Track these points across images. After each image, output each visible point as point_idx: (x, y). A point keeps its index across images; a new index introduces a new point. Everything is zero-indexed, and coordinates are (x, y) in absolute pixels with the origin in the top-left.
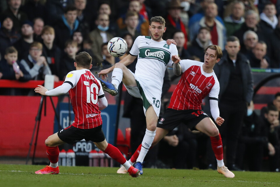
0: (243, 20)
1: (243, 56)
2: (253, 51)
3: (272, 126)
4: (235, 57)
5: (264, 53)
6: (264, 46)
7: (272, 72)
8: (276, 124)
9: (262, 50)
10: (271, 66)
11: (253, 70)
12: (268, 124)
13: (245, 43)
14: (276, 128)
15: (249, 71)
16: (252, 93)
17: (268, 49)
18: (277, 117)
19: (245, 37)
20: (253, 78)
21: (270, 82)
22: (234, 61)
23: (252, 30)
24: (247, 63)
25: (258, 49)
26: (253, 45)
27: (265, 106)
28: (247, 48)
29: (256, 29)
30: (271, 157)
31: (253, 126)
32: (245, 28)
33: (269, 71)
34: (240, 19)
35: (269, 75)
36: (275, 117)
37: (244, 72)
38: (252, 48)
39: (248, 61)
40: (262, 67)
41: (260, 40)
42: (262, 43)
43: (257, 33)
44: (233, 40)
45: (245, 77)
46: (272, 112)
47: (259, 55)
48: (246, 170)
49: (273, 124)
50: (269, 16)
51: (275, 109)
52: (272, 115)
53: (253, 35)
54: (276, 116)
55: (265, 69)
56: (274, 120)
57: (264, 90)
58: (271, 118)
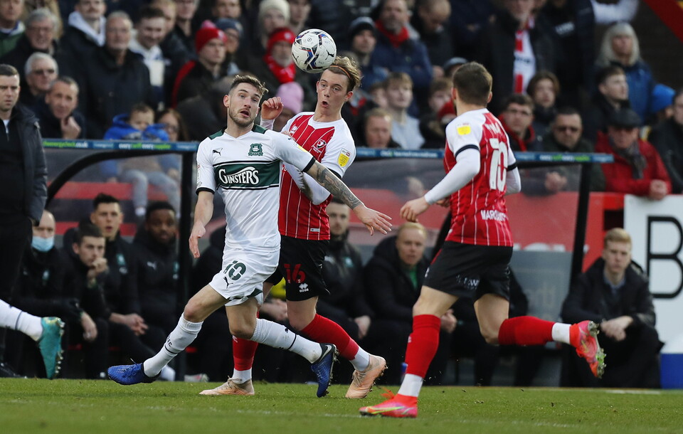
0: (21, 28)
1: (26, 111)
2: (47, 101)
3: (91, 273)
4: (9, 113)
5: (73, 104)
6: (73, 88)
7: (91, 147)
8: (99, 266)
9: (69, 98)
12: (83, 268)
13: (29, 82)
14: (100, 277)
15: (39, 147)
16: (45, 198)
18: (103, 251)
19: (29, 67)
20: (46, 162)
21: (84, 171)
22: (6, 122)
24: (35, 127)
25: (60, 96)
26: (47, 87)
27: (75, 225)
28: (35, 93)
29: (51, 50)
30: (88, 344)
31: (46, 274)
33: (85, 145)
34: (16, 27)
35: (84, 156)
36: (96, 251)
39: (37, 124)
42: (69, 83)
43: (55, 57)
45: (30, 160)
46: (90, 240)
47: (61, 109)
49: (93, 267)
50: (90, 20)
51: (96, 233)
52: (91, 247)
53: (48, 62)
54: (100, 247)
55: (73, 141)
56: (95, 257)
57: (71, 189)
58: (86, 254)
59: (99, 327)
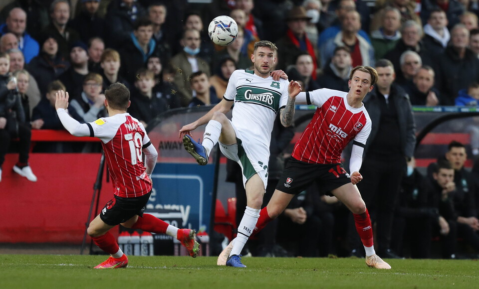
0: (399, 35)
1: (400, 88)
2: (415, 81)
3: (445, 192)
4: (388, 90)
5: (430, 83)
6: (431, 73)
7: (443, 111)
8: (450, 187)
9: (428, 79)
10: (442, 103)
11: (415, 109)
12: (439, 188)
13: (403, 70)
14: (450, 194)
15: (409, 111)
16: (414, 143)
17: (436, 77)
18: (452, 178)
19: (403, 60)
20: (414, 120)
21: (439, 127)
22: (386, 96)
23: (413, 49)
24: (405, 98)
25: (422, 78)
26: (414, 73)
27: (434, 161)
28: (406, 77)
29: (418, 48)
30: (443, 237)
31: (416, 192)
32: (402, 46)
33: (439, 109)
34: (395, 35)
35: (439, 116)
36: (448, 178)
37: (402, 111)
38: (412, 77)
39: (407, 96)
40: (428, 105)
41: (425, 64)
42: (427, 69)
43: (419, 53)
44: (384, 65)
45: (402, 120)
46: (444, 171)
47: (423, 86)
48: (407, 257)
49: (446, 188)
50: (437, 29)
51: (448, 167)
52: (445, 175)
53: (414, 57)
54: (450, 176)
55: (433, 106)
56: (447, 182)
57: (431, 138)
58: (441, 179)
59: (450, 226)
